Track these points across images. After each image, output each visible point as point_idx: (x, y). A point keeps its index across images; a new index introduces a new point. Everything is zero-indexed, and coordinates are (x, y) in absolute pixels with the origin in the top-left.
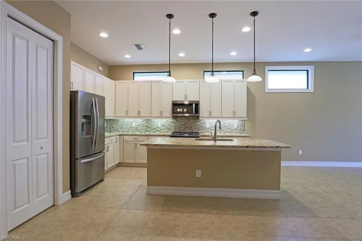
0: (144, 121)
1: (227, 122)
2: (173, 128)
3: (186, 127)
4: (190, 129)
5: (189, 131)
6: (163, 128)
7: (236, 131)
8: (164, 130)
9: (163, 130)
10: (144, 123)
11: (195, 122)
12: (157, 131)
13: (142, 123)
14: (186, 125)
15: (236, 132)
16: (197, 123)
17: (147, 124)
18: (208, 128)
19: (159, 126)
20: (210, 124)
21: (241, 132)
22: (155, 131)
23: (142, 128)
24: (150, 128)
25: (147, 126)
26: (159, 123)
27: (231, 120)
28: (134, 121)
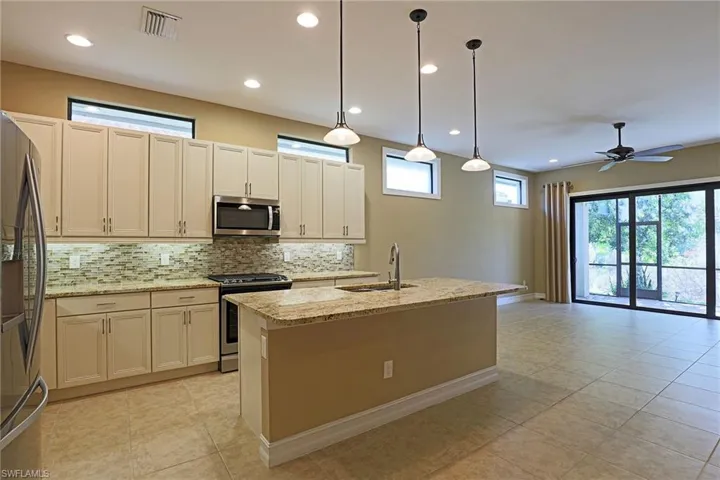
0: (112, 250)
1: (324, 249)
2: (206, 265)
3: (240, 263)
4: (250, 264)
5: (247, 272)
6: (177, 266)
7: (340, 266)
8: (180, 274)
9: (177, 271)
10: (113, 254)
11: (259, 251)
12: (157, 276)
13: (107, 256)
14: (239, 258)
15: (340, 269)
16: (264, 252)
17: (124, 259)
18: (288, 263)
19: (165, 261)
20: (292, 252)
21: (348, 267)
22: (151, 275)
23: (108, 269)
24: (133, 269)
25: (123, 264)
26: (164, 253)
27: (330, 245)
28: (76, 250)
